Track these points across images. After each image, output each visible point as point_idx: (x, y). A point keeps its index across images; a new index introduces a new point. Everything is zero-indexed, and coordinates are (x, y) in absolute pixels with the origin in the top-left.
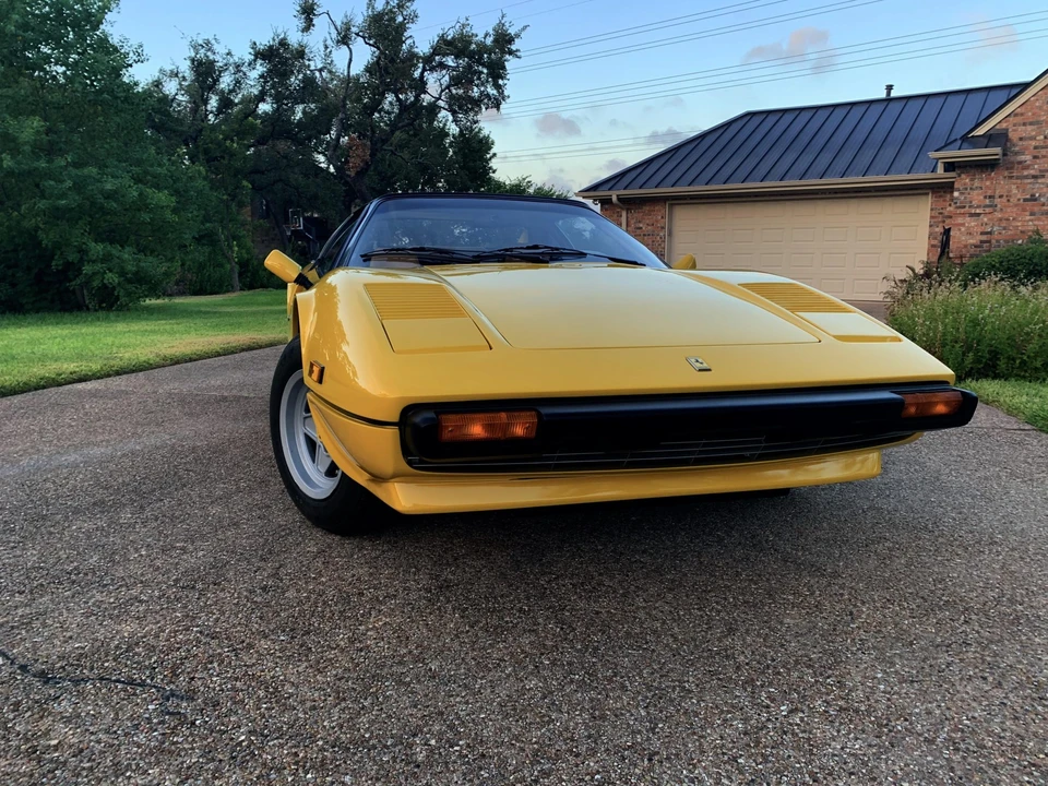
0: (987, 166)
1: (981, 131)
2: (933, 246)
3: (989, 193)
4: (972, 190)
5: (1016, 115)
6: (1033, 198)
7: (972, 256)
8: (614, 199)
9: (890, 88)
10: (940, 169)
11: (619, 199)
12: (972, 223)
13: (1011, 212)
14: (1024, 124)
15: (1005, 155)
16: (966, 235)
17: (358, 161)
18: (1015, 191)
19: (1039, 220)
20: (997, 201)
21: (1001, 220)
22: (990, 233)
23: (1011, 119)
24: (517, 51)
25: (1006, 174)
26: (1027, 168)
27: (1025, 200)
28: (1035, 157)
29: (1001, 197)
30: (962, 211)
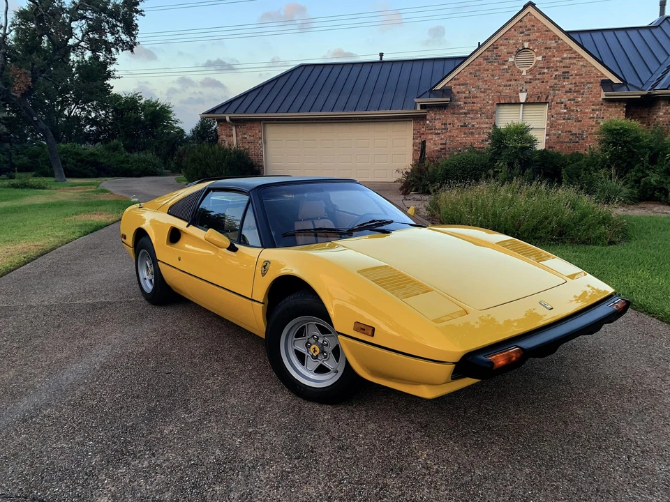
0: (441, 107)
1: (439, 87)
2: (415, 150)
3: (444, 122)
4: (436, 120)
5: (455, 80)
6: (465, 125)
7: (438, 157)
8: (228, 119)
9: (381, 55)
10: (419, 108)
11: (230, 119)
12: (435, 138)
13: (455, 132)
14: (459, 85)
15: (451, 101)
16: (433, 146)
17: (22, 86)
18: (456, 121)
19: (468, 137)
20: (448, 126)
21: (450, 136)
22: (445, 144)
23: (453, 81)
24: (142, 11)
25: (452, 111)
26: (461, 108)
27: (461, 126)
28: (465, 103)
29: (450, 124)
30: (431, 131)
